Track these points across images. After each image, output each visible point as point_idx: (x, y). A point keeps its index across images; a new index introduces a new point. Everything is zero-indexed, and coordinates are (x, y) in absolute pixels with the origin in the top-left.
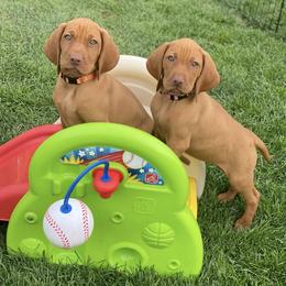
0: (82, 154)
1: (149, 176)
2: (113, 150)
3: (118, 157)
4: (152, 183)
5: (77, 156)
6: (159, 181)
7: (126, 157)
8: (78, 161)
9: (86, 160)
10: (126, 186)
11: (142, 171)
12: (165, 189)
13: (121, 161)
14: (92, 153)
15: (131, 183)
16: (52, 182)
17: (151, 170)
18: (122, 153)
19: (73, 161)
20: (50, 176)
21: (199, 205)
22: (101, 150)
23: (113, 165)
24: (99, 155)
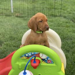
0: (27, 55)
1: (48, 61)
2: (36, 53)
3: (38, 55)
4: (49, 63)
5: (25, 56)
6: (52, 62)
7: (41, 55)
8: (26, 58)
9: (28, 57)
10: (41, 64)
11: (46, 59)
12: (54, 65)
13: (39, 57)
14: (30, 55)
15: (43, 64)
16: (18, 65)
17: (49, 59)
18: (39, 54)
19: (24, 58)
20: (17, 63)
21: (65, 71)
22: (33, 53)
23: (37, 58)
24: (32, 55)
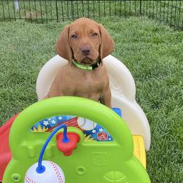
0: (46, 123)
1: (100, 135)
2: (68, 117)
3: (73, 122)
4: (103, 140)
5: (42, 125)
6: (108, 138)
7: (80, 121)
8: (44, 130)
9: (49, 128)
10: (84, 145)
11: (94, 131)
12: (114, 144)
13: (77, 126)
14: (54, 122)
15: (88, 142)
16: (26, 148)
17: (101, 130)
18: (76, 119)
19: (40, 130)
20: (24, 144)
22: (60, 118)
23: (70, 129)
24: (59, 123)
